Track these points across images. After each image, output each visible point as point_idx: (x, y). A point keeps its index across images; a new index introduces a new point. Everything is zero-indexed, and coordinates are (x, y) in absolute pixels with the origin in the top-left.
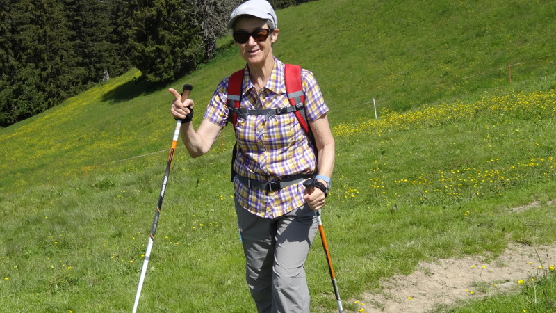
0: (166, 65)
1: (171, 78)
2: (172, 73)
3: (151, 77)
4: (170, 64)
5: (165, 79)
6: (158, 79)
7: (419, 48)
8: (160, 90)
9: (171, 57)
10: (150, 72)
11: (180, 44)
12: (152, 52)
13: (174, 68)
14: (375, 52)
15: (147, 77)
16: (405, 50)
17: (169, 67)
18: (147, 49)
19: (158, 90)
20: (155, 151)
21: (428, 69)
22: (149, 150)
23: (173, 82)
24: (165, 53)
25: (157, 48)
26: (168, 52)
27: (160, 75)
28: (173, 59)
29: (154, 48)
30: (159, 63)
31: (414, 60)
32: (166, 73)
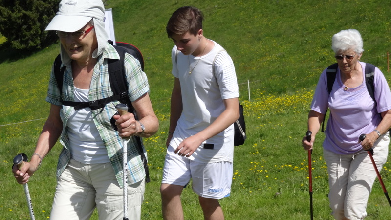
0: (32, 32)
1: (37, 46)
2: (38, 42)
3: (16, 44)
4: (37, 31)
5: (31, 47)
6: (23, 46)
7: (296, 31)
8: (25, 58)
9: (38, 25)
10: (15, 39)
11: (48, 11)
12: (18, 18)
13: (40, 35)
14: (250, 32)
15: (12, 44)
16: (282, 31)
17: (36, 35)
18: (13, 15)
19: (22, 58)
20: (17, 121)
21: (304, 53)
22: (11, 119)
23: (38, 50)
24: (33, 20)
25: (24, 14)
26: (36, 19)
27: (26, 42)
28: (40, 27)
29: (21, 14)
30: (25, 30)
31: (290, 43)
32: (32, 40)
